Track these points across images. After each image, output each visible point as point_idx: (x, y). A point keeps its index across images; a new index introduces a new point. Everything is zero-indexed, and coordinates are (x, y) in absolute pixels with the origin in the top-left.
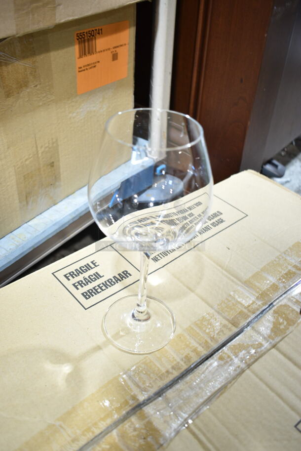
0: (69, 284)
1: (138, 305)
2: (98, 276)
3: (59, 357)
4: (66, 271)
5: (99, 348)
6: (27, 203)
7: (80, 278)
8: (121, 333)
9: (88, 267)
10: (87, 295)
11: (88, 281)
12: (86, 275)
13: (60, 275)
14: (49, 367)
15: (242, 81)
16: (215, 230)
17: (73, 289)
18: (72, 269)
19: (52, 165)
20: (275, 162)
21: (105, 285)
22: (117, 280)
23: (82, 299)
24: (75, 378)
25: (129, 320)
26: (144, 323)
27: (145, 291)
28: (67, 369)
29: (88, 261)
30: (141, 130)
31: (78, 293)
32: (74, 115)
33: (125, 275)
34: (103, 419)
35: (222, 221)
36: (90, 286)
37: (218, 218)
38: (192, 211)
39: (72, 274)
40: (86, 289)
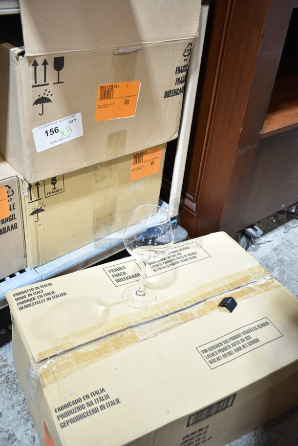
0: (110, 275)
1: (139, 288)
2: (125, 273)
3: (101, 303)
4: (110, 269)
5: (119, 303)
6: (96, 232)
7: (116, 273)
8: (130, 299)
9: (121, 269)
10: (117, 281)
11: (119, 275)
12: (119, 272)
13: (107, 270)
14: (96, 306)
15: (221, 182)
16: (190, 261)
17: (112, 277)
18: (113, 268)
19: (111, 214)
20: (256, 227)
21: (127, 278)
22: (133, 277)
23: (115, 282)
24: (107, 312)
25: (134, 295)
26: (141, 297)
27: (143, 283)
28: (103, 308)
29: (121, 266)
30: (165, 196)
31: (114, 279)
32: (127, 191)
33: (138, 275)
34: (115, 328)
35: (196, 257)
36: (120, 277)
37: (194, 255)
38: (181, 252)
39: (112, 270)
40: (118, 278)
